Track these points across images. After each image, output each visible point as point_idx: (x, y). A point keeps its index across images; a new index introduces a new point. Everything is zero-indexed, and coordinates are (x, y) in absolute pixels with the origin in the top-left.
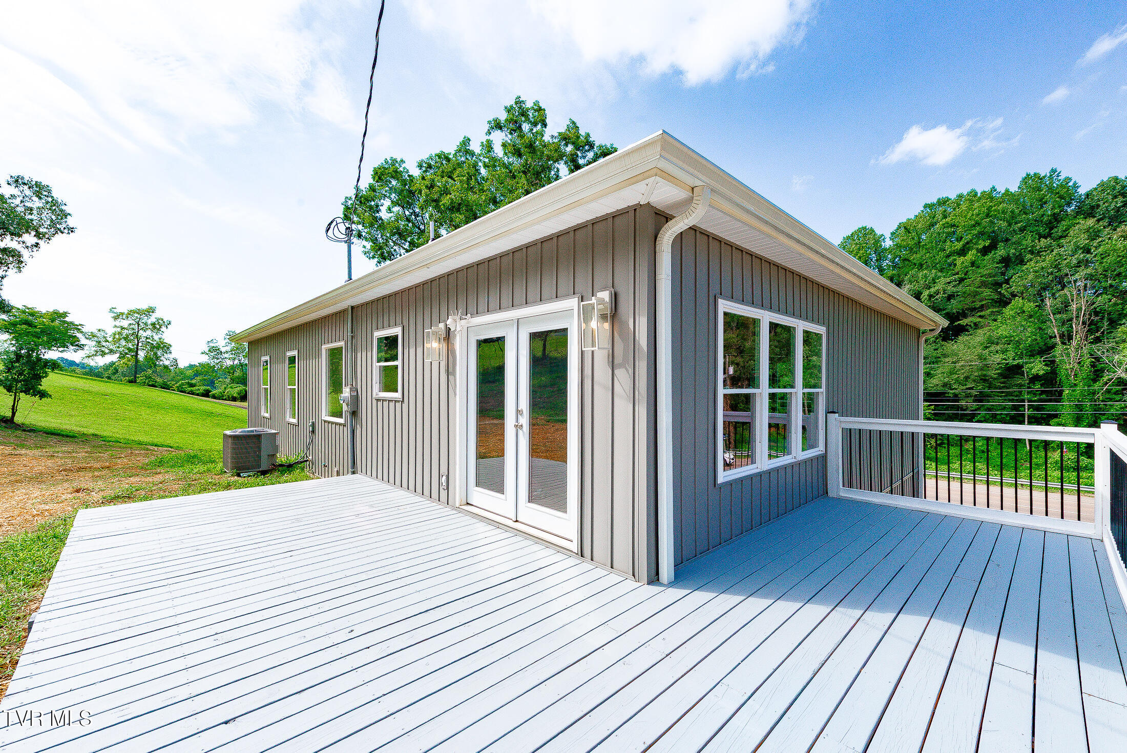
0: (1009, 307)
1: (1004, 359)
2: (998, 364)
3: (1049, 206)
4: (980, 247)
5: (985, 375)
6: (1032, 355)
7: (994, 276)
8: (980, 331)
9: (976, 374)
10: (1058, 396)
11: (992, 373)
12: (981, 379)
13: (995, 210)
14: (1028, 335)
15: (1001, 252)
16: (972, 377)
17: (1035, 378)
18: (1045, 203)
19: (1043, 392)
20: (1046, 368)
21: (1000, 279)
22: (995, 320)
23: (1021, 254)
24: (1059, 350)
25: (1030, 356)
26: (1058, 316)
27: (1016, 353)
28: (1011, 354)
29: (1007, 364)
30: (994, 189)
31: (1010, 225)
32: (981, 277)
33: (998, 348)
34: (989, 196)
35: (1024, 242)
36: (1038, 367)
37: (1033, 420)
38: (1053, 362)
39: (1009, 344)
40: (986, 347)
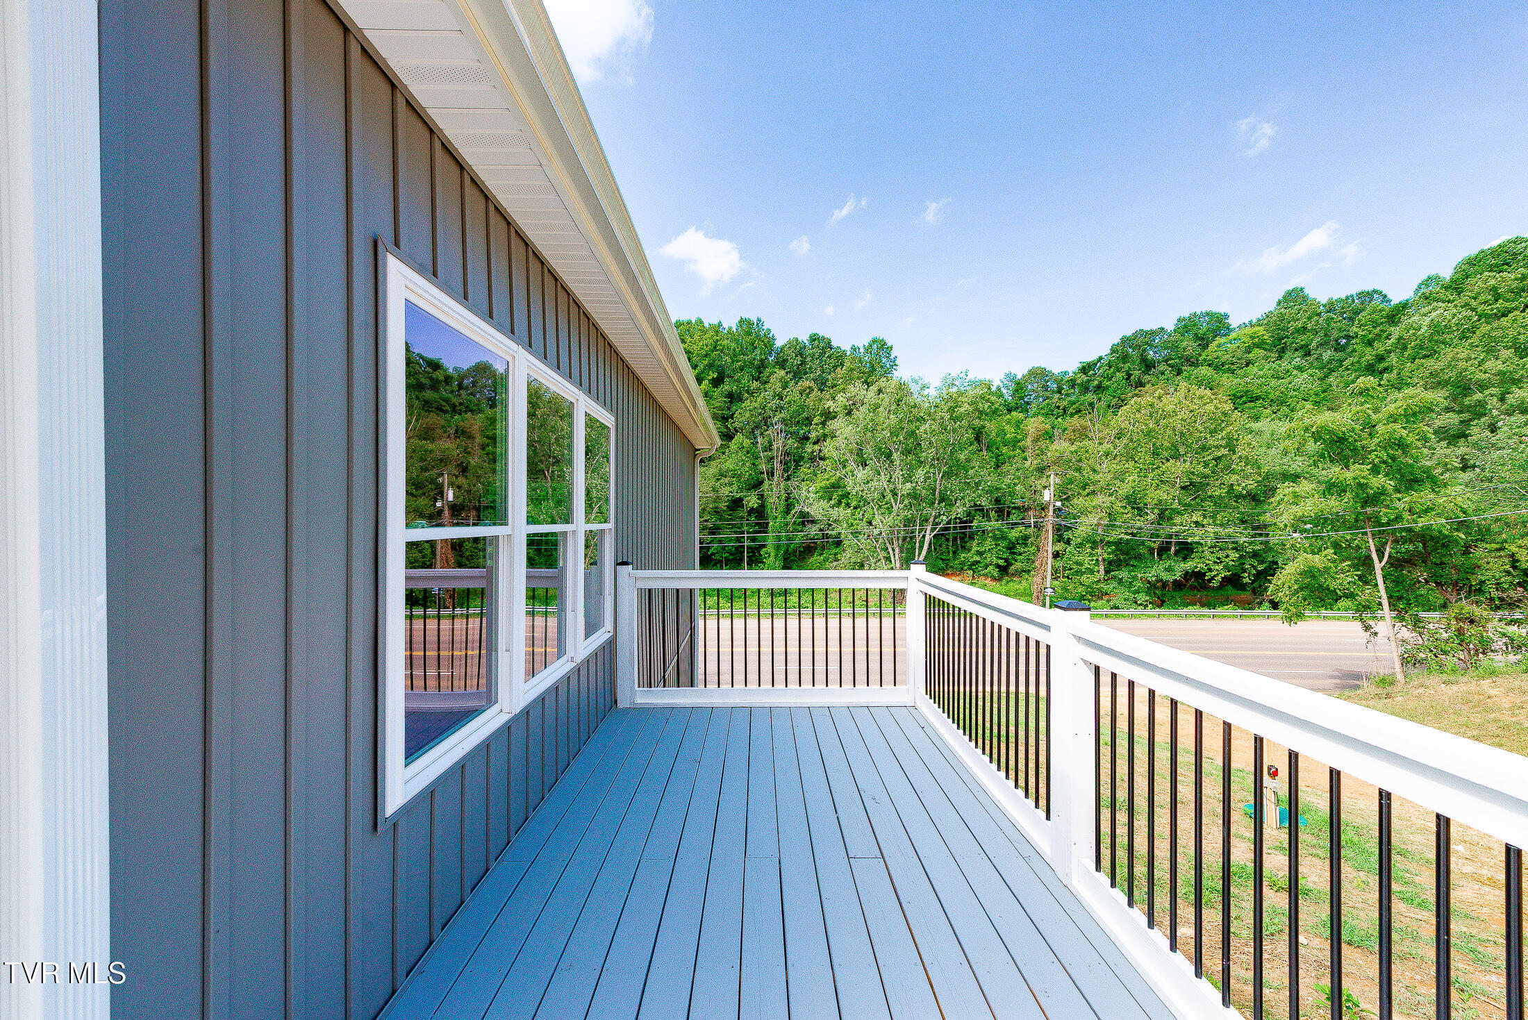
0: (733, 441)
1: (731, 492)
2: (727, 496)
3: (758, 352)
4: (710, 378)
5: (717, 508)
6: (749, 489)
7: (723, 410)
8: (712, 463)
9: (711, 506)
10: (764, 528)
11: (723, 505)
12: (715, 512)
13: (721, 345)
14: (746, 472)
15: (726, 387)
16: (708, 509)
17: (752, 511)
18: (756, 348)
19: (757, 524)
20: (758, 501)
21: (726, 412)
22: (724, 453)
23: (740, 392)
24: (766, 486)
25: (748, 489)
26: (766, 454)
27: (738, 487)
28: (735, 487)
29: (733, 497)
30: (720, 324)
31: (733, 362)
32: (714, 408)
33: (727, 480)
34: (717, 329)
35: (743, 381)
36: (752, 501)
37: (750, 550)
38: (762, 496)
39: (733, 477)
40: (718, 480)
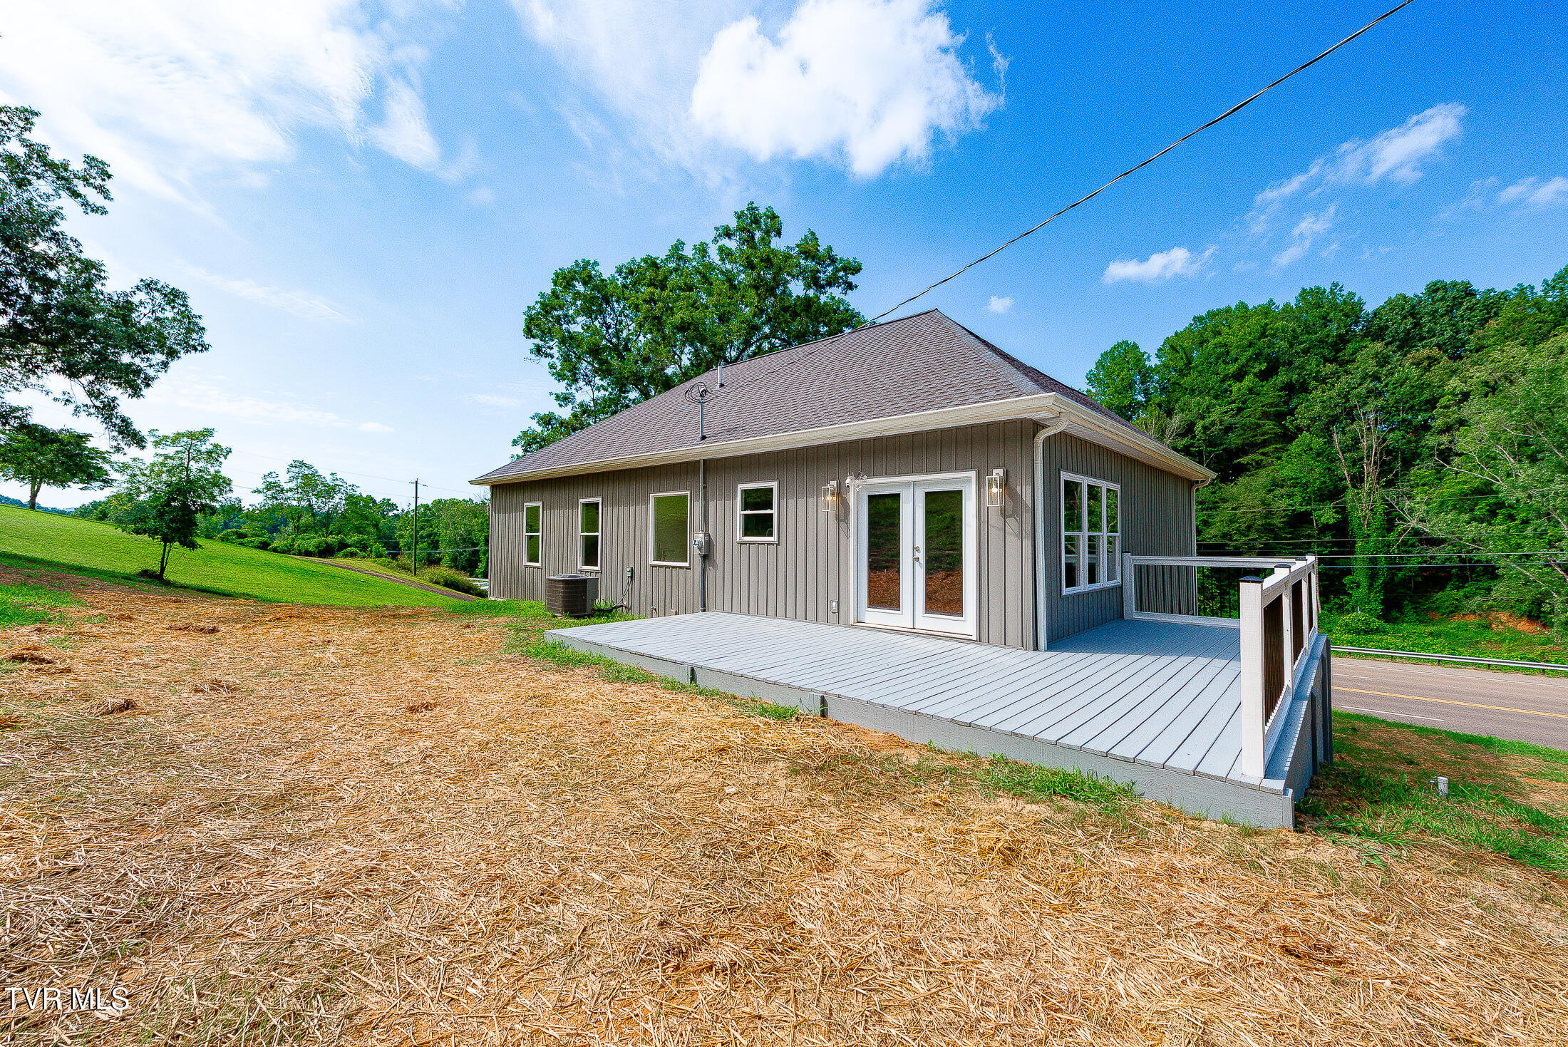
0: (1294, 443)
1: (1290, 505)
2: (1284, 511)
3: (1334, 326)
4: (1256, 370)
5: (1269, 524)
6: (1322, 501)
7: (1277, 406)
8: (1262, 471)
9: (1259, 523)
10: (1349, 548)
11: (1277, 521)
12: (1266, 529)
13: (1272, 329)
14: (1317, 476)
15: (1282, 377)
16: (1255, 526)
17: (1326, 528)
18: (1330, 321)
19: (1334, 544)
20: (1336, 516)
21: (1284, 409)
22: (1279, 458)
23: (1305, 380)
24: (1349, 494)
25: (1319, 501)
26: (1348, 455)
27: (1303, 498)
28: (1298, 499)
29: (1295, 510)
30: (1271, 302)
31: (1291, 346)
32: (1263, 406)
33: (1283, 491)
34: (1266, 311)
35: (1308, 367)
36: (1327, 515)
37: (1325, 578)
38: (1344, 509)
39: (1295, 487)
40: (1270, 491)
